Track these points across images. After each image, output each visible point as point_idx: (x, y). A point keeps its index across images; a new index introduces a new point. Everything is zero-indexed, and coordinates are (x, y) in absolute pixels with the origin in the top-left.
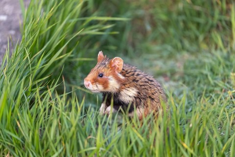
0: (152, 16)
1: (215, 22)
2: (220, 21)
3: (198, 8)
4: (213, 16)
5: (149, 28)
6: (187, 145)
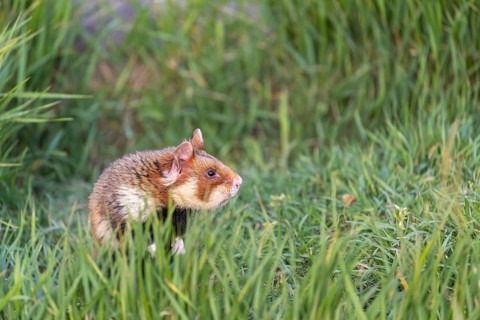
0: (135, 113)
1: (251, 121)
2: (259, 119)
3: (219, 96)
4: (246, 111)
5: (129, 133)
6: (177, 286)
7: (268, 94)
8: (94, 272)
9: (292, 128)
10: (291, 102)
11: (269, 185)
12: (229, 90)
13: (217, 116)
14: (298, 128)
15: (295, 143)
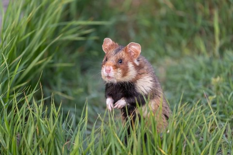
1: (198, 27)
2: (203, 26)
6: (165, 151)
7: (207, 11)
8: (118, 141)
9: (221, 31)
10: (220, 15)
11: (210, 68)
12: (186, 9)
13: (180, 25)
14: (224, 30)
15: (223, 41)
